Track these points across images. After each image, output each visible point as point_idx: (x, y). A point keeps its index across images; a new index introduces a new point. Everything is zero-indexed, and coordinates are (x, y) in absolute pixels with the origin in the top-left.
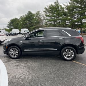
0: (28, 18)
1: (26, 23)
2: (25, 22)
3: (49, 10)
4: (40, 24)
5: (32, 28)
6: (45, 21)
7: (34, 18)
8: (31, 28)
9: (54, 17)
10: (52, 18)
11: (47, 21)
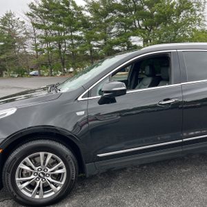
3: (42, 12)
4: (17, 49)
6: (31, 41)
9: (57, 32)
10: (53, 32)
11: (38, 42)
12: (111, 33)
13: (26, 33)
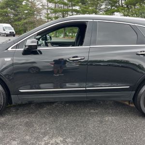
0: (11, 3)
1: (6, 12)
2: (5, 10)
4: (35, 16)
5: (20, 23)
6: (45, 11)
7: (24, 4)
8: (17, 23)
9: (62, 6)
10: (60, 6)
11: (49, 12)
12: (101, 9)
13: (43, 6)
